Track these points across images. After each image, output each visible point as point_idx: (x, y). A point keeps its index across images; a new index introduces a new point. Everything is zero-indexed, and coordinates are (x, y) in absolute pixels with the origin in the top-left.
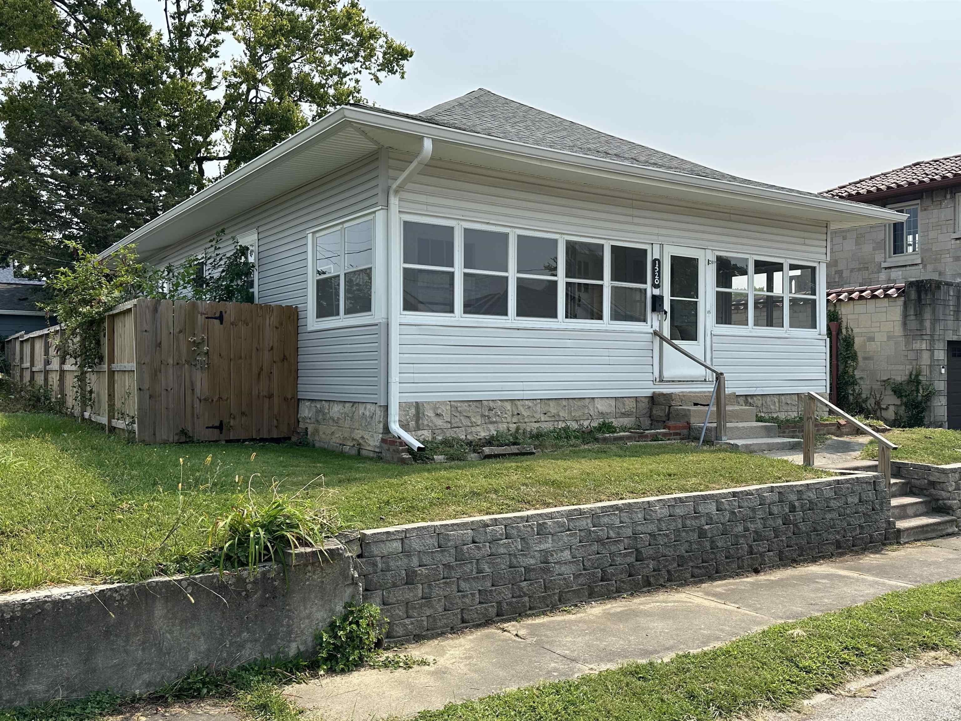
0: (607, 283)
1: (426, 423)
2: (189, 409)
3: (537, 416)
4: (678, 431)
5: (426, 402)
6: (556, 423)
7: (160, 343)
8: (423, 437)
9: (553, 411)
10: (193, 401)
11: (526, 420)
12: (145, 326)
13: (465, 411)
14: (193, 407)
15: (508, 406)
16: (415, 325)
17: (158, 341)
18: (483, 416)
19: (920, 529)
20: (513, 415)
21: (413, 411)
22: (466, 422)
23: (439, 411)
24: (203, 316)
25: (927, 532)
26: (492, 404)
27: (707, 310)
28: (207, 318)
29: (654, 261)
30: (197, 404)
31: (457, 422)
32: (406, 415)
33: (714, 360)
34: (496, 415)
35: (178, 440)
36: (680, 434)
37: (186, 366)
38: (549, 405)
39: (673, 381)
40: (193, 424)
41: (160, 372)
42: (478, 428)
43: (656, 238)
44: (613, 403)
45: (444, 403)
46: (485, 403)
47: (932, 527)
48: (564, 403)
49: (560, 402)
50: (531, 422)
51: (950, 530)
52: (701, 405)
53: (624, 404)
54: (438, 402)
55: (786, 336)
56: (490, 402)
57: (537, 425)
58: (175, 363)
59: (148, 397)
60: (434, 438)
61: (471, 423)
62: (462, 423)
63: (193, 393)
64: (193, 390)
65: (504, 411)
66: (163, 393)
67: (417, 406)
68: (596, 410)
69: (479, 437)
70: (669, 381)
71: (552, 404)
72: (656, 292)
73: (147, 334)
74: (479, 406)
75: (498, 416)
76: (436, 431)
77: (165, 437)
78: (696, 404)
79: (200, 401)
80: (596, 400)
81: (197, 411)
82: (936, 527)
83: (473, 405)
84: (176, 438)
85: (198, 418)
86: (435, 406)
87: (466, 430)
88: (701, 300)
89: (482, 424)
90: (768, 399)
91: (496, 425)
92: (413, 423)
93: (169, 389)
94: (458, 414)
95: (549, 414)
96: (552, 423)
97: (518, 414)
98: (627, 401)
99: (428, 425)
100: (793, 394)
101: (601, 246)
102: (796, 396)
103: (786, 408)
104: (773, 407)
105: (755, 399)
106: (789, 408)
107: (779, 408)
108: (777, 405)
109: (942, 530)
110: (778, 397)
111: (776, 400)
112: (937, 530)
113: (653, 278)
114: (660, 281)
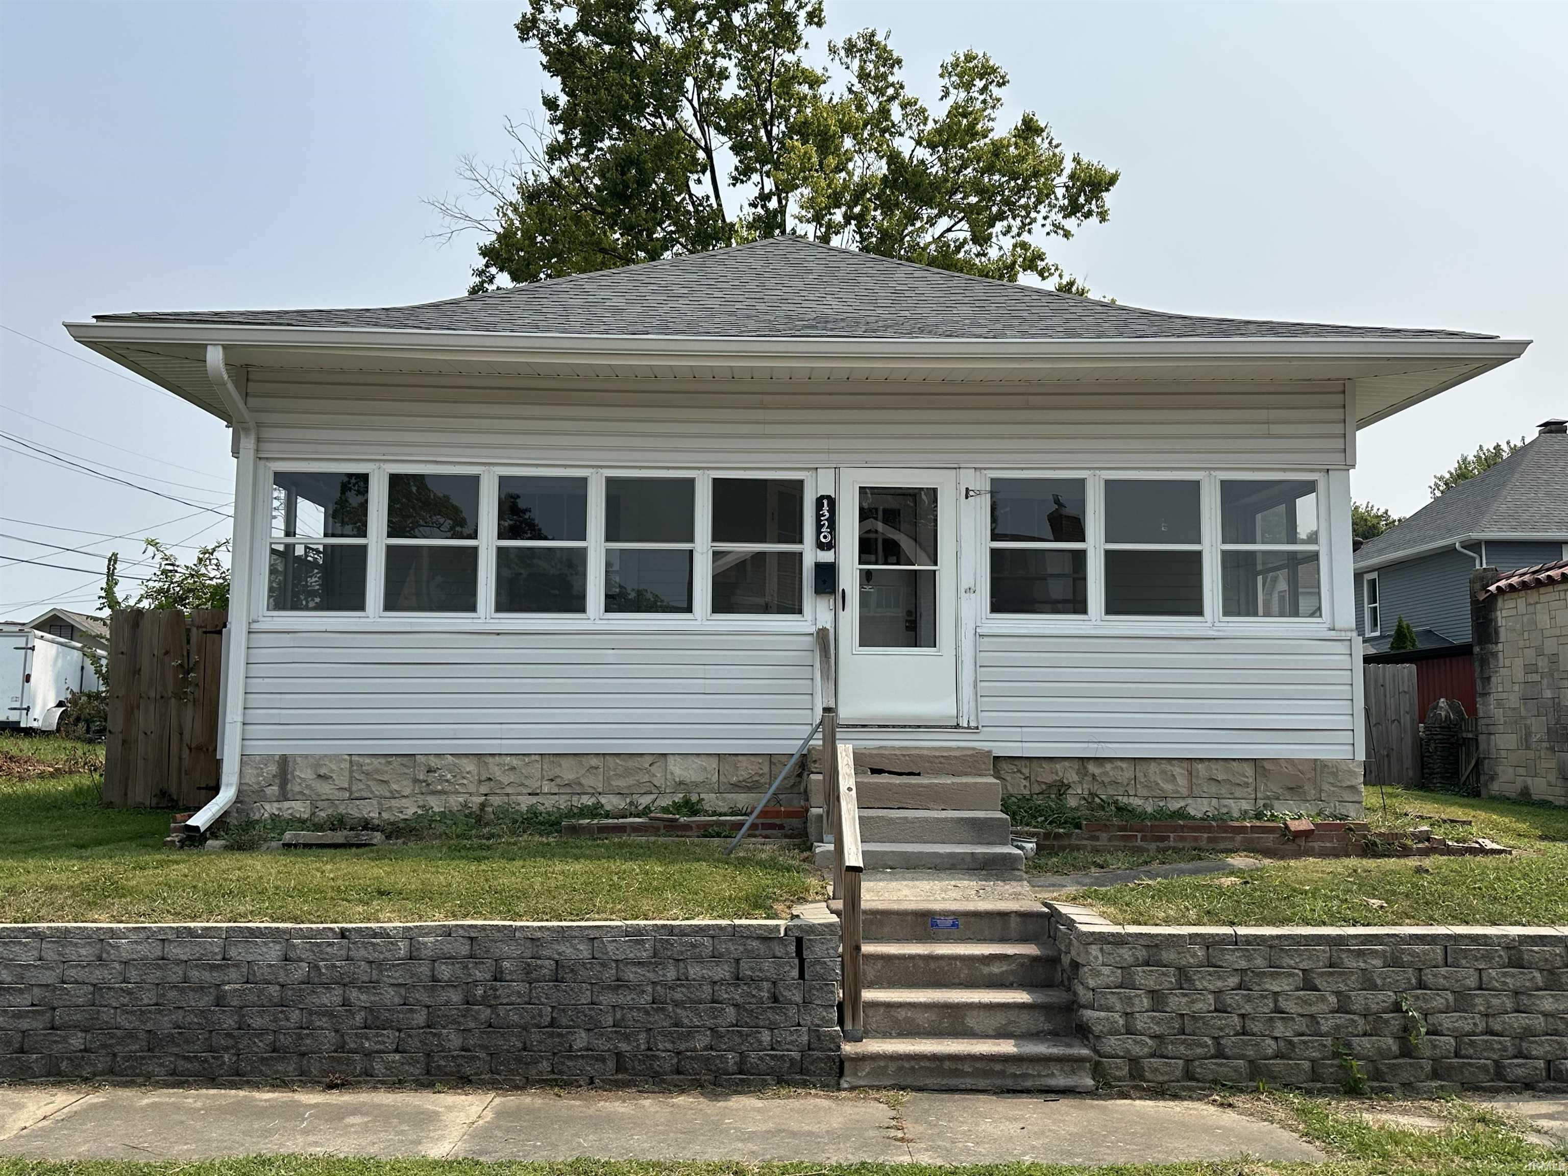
0: (703, 546)
1: (297, 789)
2: (174, 761)
3: (534, 785)
4: (777, 821)
5: (301, 756)
6: (575, 798)
7: (140, 669)
8: (290, 811)
9: (569, 776)
10: (181, 750)
11: (509, 790)
12: (121, 645)
13: (377, 771)
14: (180, 759)
15: (469, 766)
16: (288, 632)
17: (138, 667)
18: (416, 781)
20: (480, 781)
21: (273, 768)
22: (378, 790)
23: (323, 771)
24: (200, 630)
26: (433, 763)
27: (964, 585)
28: (205, 632)
29: (819, 502)
30: (186, 753)
31: (360, 790)
32: (258, 775)
33: (980, 684)
34: (442, 780)
35: (158, 804)
36: (781, 827)
37: (173, 699)
38: (560, 766)
40: (180, 783)
41: (138, 708)
42: (404, 800)
43: (825, 457)
44: (714, 764)
45: (337, 758)
46: (423, 759)
48: (594, 762)
49: (584, 759)
50: (519, 794)
52: (890, 773)
53: (737, 768)
54: (326, 756)
55: (1211, 633)
56: (432, 758)
57: (534, 800)
58: (158, 697)
59: (120, 741)
60: (313, 814)
61: (391, 792)
62: (372, 792)
63: (181, 739)
64: (181, 734)
65: (458, 773)
66: (141, 736)
67: (284, 761)
68: (669, 776)
69: (402, 816)
71: (566, 762)
72: (826, 557)
73: (124, 656)
74: (411, 764)
75: (447, 781)
76: (319, 804)
77: (139, 799)
79: (190, 749)
80: (671, 760)
81: (186, 763)
83: (396, 762)
84: (154, 801)
85: (186, 774)
86: (316, 762)
87: (380, 804)
88: (944, 570)
89: (413, 795)
90: (1153, 766)
91: (444, 797)
92: (275, 788)
93: (149, 733)
94: (362, 777)
95: (558, 781)
96: (567, 797)
97: (490, 779)
98: (744, 763)
99: (301, 793)
100: (1234, 760)
101: (691, 483)
102: (1245, 765)
103: (1213, 789)
104: (1168, 787)
105: (1108, 766)
106: (1223, 791)
107: (1191, 789)
108: (1182, 781)
109: (1025, 1076)
110: (1185, 764)
111: (1177, 770)
112: (1002, 1074)
113: (819, 532)
114: (834, 537)
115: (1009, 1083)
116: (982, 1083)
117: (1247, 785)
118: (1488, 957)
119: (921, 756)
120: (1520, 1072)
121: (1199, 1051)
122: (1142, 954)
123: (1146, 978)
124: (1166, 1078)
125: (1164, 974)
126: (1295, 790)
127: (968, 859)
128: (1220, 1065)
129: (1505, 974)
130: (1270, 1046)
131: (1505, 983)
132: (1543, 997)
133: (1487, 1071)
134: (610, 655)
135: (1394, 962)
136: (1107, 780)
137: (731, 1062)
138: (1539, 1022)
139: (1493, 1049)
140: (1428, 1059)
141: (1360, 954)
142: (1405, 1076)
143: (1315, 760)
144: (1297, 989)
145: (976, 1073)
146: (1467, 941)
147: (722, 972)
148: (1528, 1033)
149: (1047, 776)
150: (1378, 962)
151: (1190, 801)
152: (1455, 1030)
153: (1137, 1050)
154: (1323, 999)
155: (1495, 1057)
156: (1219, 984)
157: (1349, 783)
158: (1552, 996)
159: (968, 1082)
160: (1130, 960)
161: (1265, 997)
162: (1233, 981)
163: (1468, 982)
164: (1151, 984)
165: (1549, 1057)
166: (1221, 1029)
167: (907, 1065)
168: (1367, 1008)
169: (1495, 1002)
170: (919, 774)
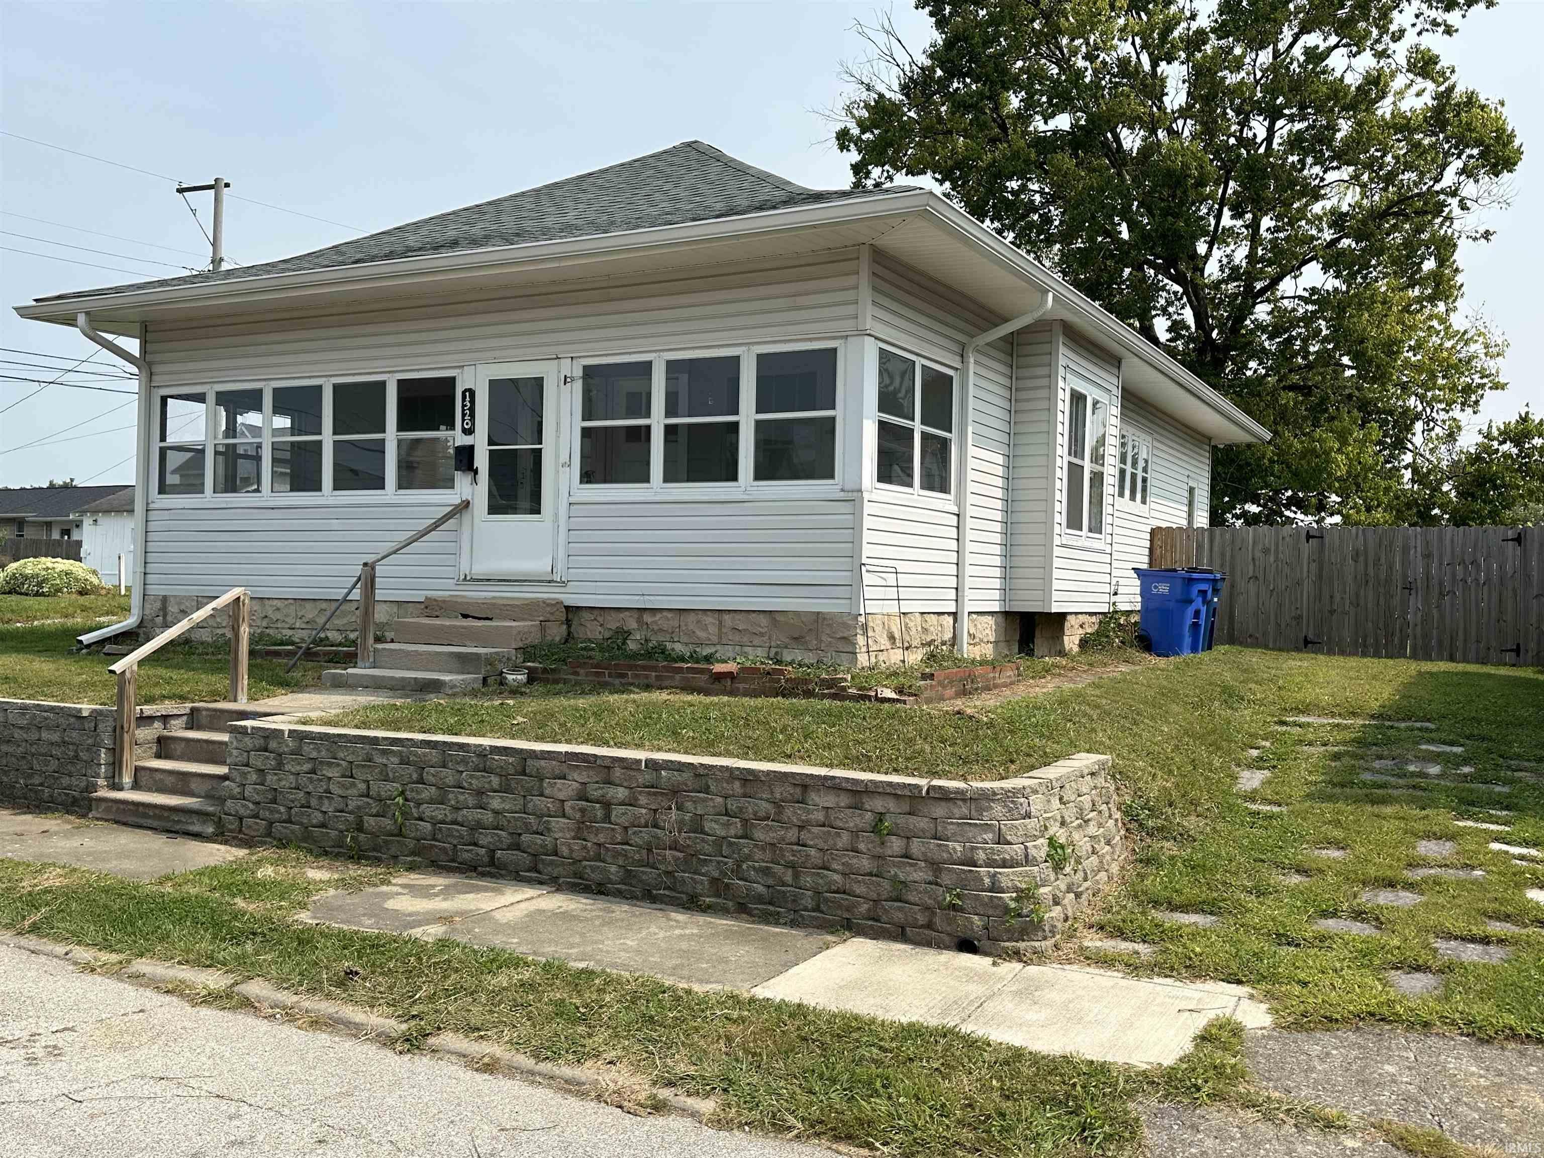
0: (391, 436)
5: (173, 596)
9: (309, 616)
11: (278, 625)
19: (131, 807)
25: (145, 816)
27: (562, 460)
29: (464, 393)
33: (570, 545)
38: (305, 608)
39: (488, 580)
43: (469, 356)
45: (190, 598)
47: (157, 812)
48: (324, 605)
51: (196, 828)
52: (472, 617)
54: (185, 596)
55: (746, 497)
70: (482, 580)
71: (308, 605)
72: (468, 440)
78: (465, 616)
82: (166, 814)
86: (180, 600)
88: (548, 447)
90: (692, 617)
95: (304, 619)
97: (266, 617)
100: (754, 611)
101: (383, 384)
102: (762, 616)
103: (737, 638)
104: (702, 634)
105: (658, 616)
106: (745, 639)
107: (720, 638)
108: (713, 630)
109: (179, 822)
110: (716, 615)
111: (709, 619)
112: (167, 819)
113: (463, 420)
114: (473, 424)
115: (168, 825)
116: (155, 824)
117: (762, 635)
118: (464, 761)
119: (494, 604)
120: (466, 856)
121: (277, 816)
122: (259, 742)
123: (257, 760)
124: (255, 834)
125: (267, 758)
126: (798, 640)
127: (413, 682)
128: (286, 828)
129: (471, 777)
130: (317, 817)
131: (471, 784)
132: (493, 797)
133: (446, 853)
134: (335, 524)
135: (404, 761)
136: (656, 628)
137: (46, 795)
138: (488, 817)
139: (453, 836)
140: (413, 838)
141: (384, 752)
142: (394, 850)
143: (818, 613)
144: (343, 776)
145: (155, 817)
146: (456, 748)
147: (55, 737)
148: (479, 826)
149: (613, 623)
150: (396, 760)
151: (718, 647)
152: (432, 818)
153: (242, 811)
154: (353, 785)
155: (455, 842)
156: (298, 768)
157: (841, 635)
158: (501, 797)
159: (149, 822)
160: (251, 746)
161: (321, 780)
162: (307, 767)
163: (447, 780)
164: (259, 764)
165: (492, 847)
166: (293, 802)
167: (122, 807)
168: (379, 795)
169: (461, 798)
170: (491, 619)
